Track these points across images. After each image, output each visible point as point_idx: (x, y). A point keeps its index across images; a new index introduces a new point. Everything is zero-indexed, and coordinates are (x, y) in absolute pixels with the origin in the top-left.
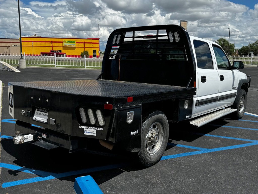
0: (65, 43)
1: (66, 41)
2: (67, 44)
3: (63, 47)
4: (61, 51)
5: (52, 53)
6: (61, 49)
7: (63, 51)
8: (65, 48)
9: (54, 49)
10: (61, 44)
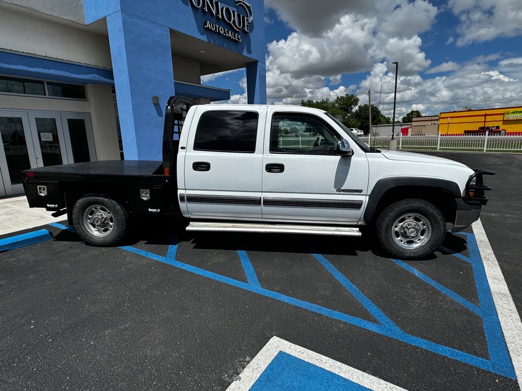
0: (508, 114)
1: (511, 112)
2: (511, 117)
3: (503, 120)
4: (498, 127)
5: (482, 131)
6: (500, 124)
7: (502, 127)
8: (506, 122)
9: (487, 125)
10: (501, 117)
